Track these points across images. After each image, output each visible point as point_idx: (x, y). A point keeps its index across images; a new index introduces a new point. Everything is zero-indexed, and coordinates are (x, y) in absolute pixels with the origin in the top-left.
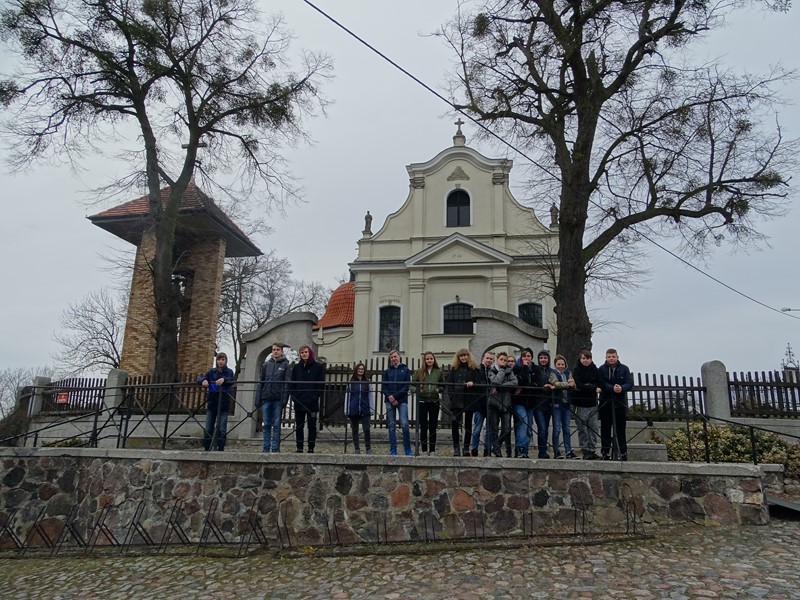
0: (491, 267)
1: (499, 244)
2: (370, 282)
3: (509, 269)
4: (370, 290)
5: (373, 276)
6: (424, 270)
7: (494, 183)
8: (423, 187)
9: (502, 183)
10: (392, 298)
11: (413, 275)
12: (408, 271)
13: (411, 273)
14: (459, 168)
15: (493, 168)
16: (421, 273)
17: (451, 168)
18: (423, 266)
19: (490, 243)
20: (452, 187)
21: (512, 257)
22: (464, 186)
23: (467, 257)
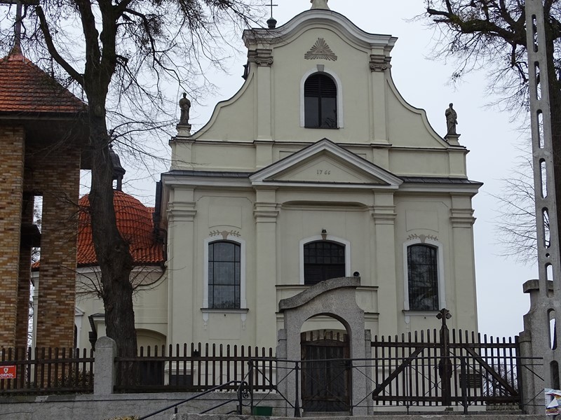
0: (372, 192)
1: (380, 158)
2: (194, 204)
3: (397, 194)
4: (194, 215)
5: (199, 195)
6: (278, 189)
7: (372, 69)
8: (270, 64)
9: (383, 70)
10: (228, 230)
11: (261, 197)
12: (253, 190)
13: (259, 193)
14: (321, 41)
15: (370, 46)
16: (273, 194)
17: (309, 40)
18: (277, 184)
19: (368, 155)
20: (311, 69)
21: (401, 178)
22: (330, 69)
23: (338, 175)
